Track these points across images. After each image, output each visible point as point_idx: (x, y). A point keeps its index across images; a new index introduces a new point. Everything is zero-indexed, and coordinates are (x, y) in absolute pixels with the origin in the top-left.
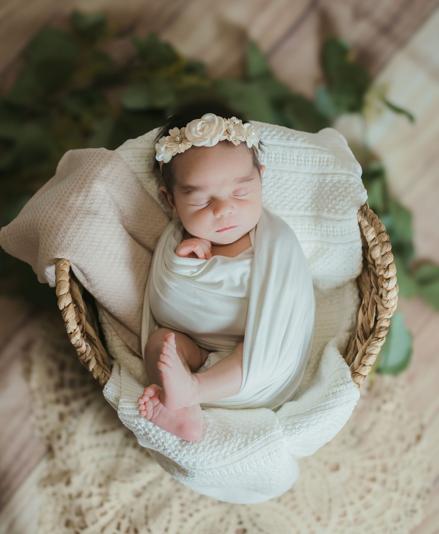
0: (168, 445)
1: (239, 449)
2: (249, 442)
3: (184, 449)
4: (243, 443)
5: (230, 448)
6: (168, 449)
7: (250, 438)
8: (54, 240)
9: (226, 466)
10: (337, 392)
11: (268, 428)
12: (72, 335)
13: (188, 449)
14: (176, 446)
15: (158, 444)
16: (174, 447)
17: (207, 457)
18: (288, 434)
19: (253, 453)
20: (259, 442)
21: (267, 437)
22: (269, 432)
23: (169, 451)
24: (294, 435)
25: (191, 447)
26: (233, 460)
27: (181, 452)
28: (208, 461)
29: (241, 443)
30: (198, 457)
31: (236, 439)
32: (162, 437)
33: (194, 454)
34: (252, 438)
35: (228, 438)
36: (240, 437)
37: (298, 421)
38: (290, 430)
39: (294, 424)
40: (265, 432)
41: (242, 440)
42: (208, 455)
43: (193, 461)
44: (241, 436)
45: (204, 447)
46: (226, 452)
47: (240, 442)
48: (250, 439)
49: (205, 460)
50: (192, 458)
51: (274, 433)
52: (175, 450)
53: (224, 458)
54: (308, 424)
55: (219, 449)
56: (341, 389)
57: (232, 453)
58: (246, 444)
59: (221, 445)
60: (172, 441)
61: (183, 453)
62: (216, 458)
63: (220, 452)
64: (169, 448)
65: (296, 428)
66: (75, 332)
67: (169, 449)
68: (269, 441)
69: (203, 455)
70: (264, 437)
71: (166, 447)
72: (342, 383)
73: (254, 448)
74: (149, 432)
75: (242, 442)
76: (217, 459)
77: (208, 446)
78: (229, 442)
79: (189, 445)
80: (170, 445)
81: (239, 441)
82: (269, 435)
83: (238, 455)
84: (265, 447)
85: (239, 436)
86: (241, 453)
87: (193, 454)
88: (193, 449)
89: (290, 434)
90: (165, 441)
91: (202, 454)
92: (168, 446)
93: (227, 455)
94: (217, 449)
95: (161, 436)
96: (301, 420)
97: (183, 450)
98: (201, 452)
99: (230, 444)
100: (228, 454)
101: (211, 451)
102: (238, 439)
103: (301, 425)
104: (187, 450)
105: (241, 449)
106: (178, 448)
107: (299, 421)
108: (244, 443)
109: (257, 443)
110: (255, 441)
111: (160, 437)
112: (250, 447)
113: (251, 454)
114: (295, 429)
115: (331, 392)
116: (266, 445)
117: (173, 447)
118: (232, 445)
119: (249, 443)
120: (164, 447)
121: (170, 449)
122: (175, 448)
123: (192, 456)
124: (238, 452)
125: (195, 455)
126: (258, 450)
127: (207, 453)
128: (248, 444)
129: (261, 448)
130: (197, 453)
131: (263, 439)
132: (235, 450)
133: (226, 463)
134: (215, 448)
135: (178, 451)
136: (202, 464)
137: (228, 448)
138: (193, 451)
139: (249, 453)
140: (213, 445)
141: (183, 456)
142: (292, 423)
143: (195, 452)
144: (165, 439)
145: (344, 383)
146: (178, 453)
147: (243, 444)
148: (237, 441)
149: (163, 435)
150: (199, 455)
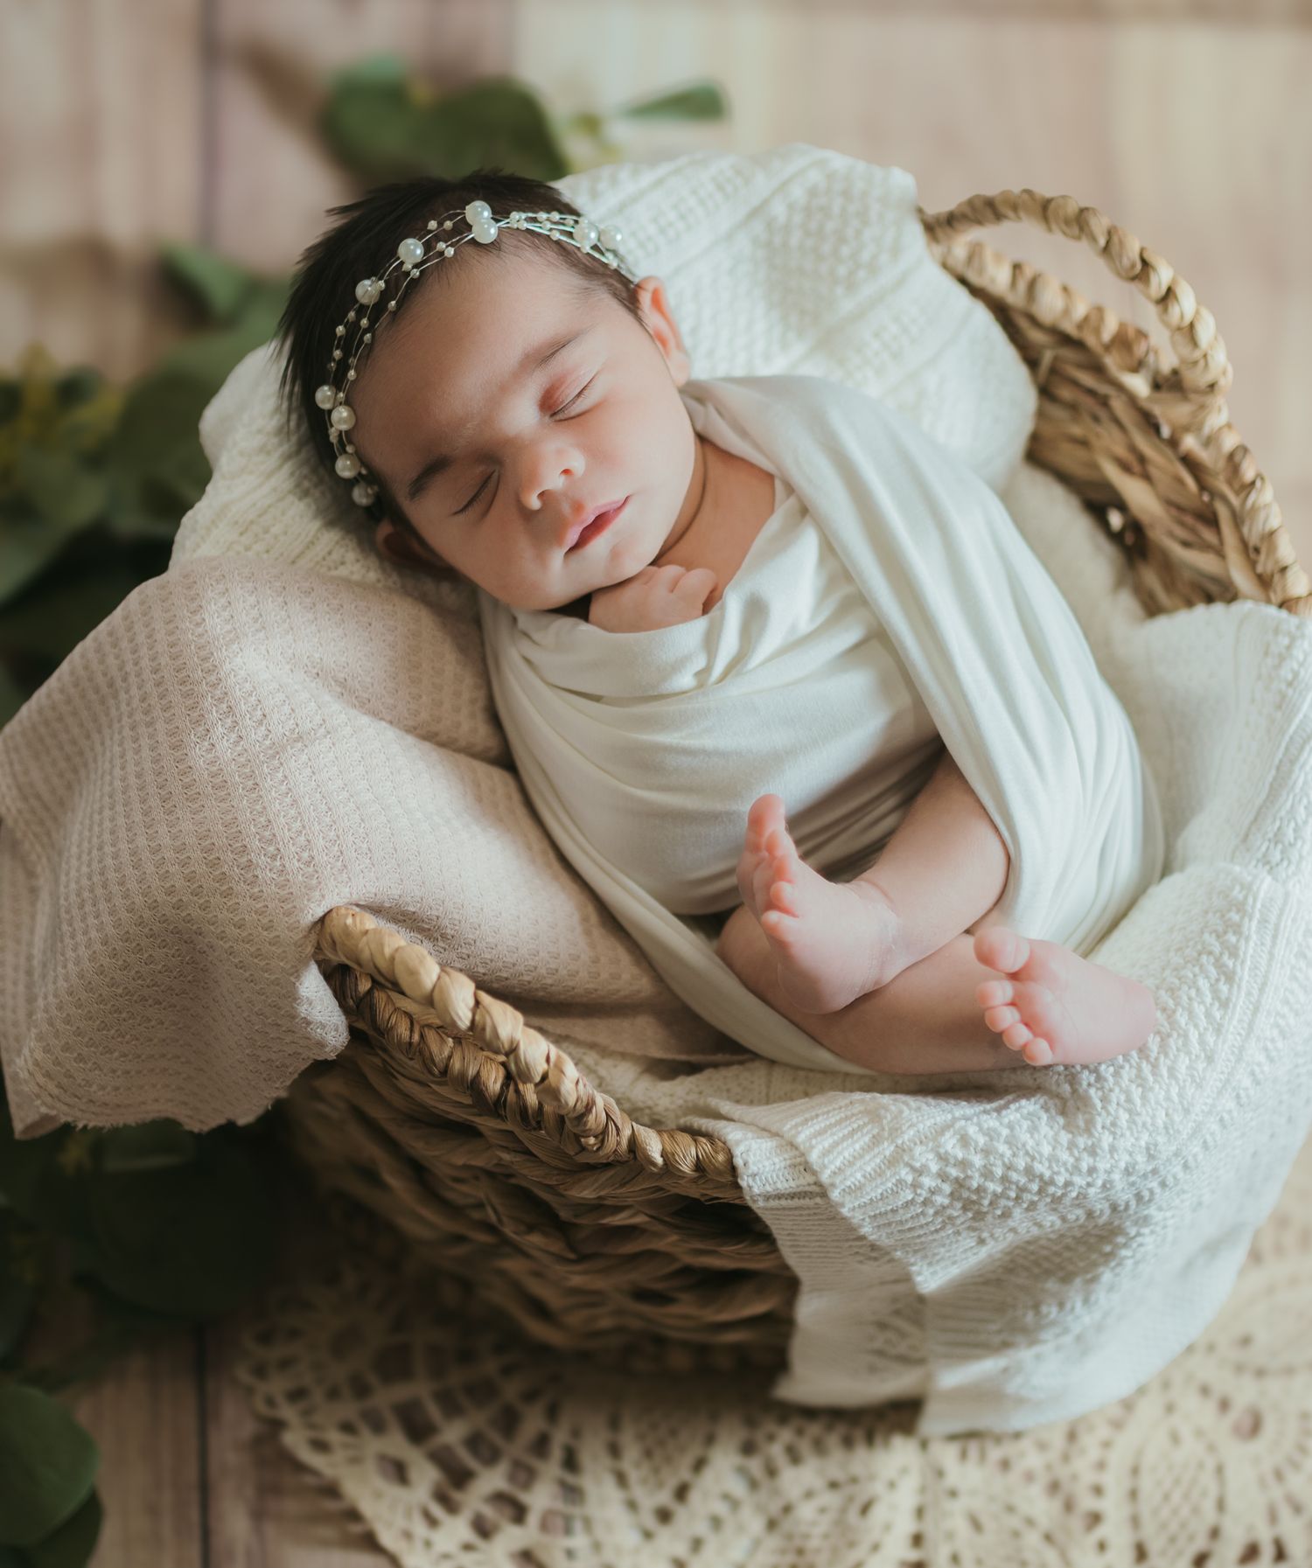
0: (1047, 1164)
1: (1225, 1004)
2: (1230, 963)
3: (1097, 1135)
4: (1218, 980)
5: (1203, 1022)
6: (1055, 1177)
7: (1221, 954)
8: (256, 890)
9: (1228, 1081)
10: (1296, 675)
11: (1237, 893)
12: (552, 1078)
13: (1108, 1122)
14: (1072, 1146)
15: (1014, 1187)
16: (1067, 1153)
17: (1168, 1099)
18: (1290, 872)
19: (1264, 984)
20: (1252, 944)
21: (1257, 915)
22: (1250, 900)
23: (1060, 1180)
24: (1304, 863)
25: (1109, 1113)
26: (1234, 1046)
27: (1099, 1151)
28: (1180, 1107)
29: (1211, 985)
30: (1149, 1120)
31: (1190, 988)
32: (1014, 1155)
33: (1134, 1123)
34: (1228, 948)
35: (1171, 1003)
36: (1195, 976)
37: (1278, 823)
38: (1282, 860)
39: (1277, 838)
40: (1240, 907)
41: (1207, 977)
42: (1168, 1091)
43: (1143, 1143)
44: (1197, 970)
45: (1139, 1081)
46: (1202, 1042)
47: (1208, 985)
48: (1225, 957)
49: (1170, 1111)
50: (1137, 1139)
51: (1262, 895)
52: (1078, 1160)
53: (1210, 1059)
54: (1306, 808)
55: (1178, 1050)
56: (1301, 657)
57: (1218, 1030)
58: (1230, 977)
59: (1175, 1035)
60: (1049, 1143)
61: (1105, 1145)
62: (1193, 1081)
63: (1189, 1053)
64: (1056, 1169)
65: (1292, 841)
66: (552, 1064)
67: (1058, 1173)
68: (1273, 918)
69: (1157, 1103)
70: (1250, 920)
71: (1047, 1174)
72: (1286, 641)
73: (1256, 968)
74: (964, 1171)
75: (1213, 982)
76: (1198, 1080)
77: (1146, 1067)
78: (1183, 1008)
79: (1099, 1115)
80: (1053, 1159)
81: (1203, 983)
82: (1259, 905)
83: (1235, 1022)
84: (1278, 942)
85: (1191, 976)
86: (1238, 1008)
87: (1132, 1122)
88: (1121, 1111)
89: (1293, 868)
90: (1029, 1160)
91: (1153, 1102)
92: (1050, 1167)
93: (1212, 1044)
94: (1176, 1053)
95: (1008, 1153)
96: (1283, 813)
97: (1100, 1140)
98: (1144, 1098)
99: (1191, 1014)
100: (1210, 1039)
101: (1164, 1072)
102: (1194, 983)
103: (1292, 825)
104: (1108, 1130)
105: (1228, 999)
106: (1082, 1146)
107: (1281, 819)
108: (1223, 979)
109: (1251, 951)
110: (1243, 948)
111: (1006, 1160)
112: (1244, 974)
113: (1262, 990)
114: (1290, 844)
115: (1283, 687)
116: (1275, 937)
117: (1065, 1156)
118: (1200, 1010)
119: (1234, 965)
120: (1037, 1180)
121: (1062, 1170)
122: (1072, 1154)
123: (1132, 1134)
124: (1230, 1011)
125: (1139, 1120)
126: (1269, 966)
127: (1161, 1088)
128: (1234, 972)
129: (1271, 955)
130: (1138, 1109)
131: (1254, 928)
132: (1218, 1015)
133: (1222, 1073)
134: (1166, 1055)
135: (1085, 1155)
136: (1171, 1132)
137: (1196, 1026)
138: (1124, 1117)
139: (1255, 992)
140: (1153, 1055)
141: (1108, 1156)
142: (1270, 840)
143: (1130, 1115)
144: (1027, 1153)
145: (1293, 639)
146: (1091, 1161)
147: (1222, 983)
148: (1198, 990)
149: (1010, 1148)
150: (1147, 1112)
